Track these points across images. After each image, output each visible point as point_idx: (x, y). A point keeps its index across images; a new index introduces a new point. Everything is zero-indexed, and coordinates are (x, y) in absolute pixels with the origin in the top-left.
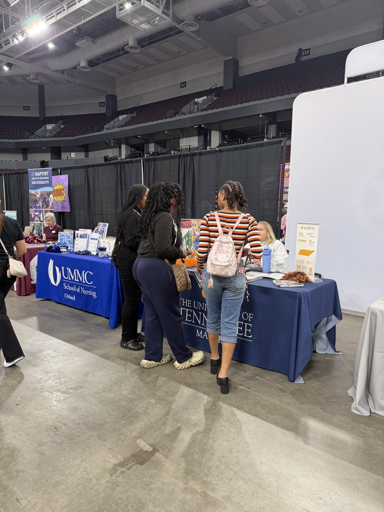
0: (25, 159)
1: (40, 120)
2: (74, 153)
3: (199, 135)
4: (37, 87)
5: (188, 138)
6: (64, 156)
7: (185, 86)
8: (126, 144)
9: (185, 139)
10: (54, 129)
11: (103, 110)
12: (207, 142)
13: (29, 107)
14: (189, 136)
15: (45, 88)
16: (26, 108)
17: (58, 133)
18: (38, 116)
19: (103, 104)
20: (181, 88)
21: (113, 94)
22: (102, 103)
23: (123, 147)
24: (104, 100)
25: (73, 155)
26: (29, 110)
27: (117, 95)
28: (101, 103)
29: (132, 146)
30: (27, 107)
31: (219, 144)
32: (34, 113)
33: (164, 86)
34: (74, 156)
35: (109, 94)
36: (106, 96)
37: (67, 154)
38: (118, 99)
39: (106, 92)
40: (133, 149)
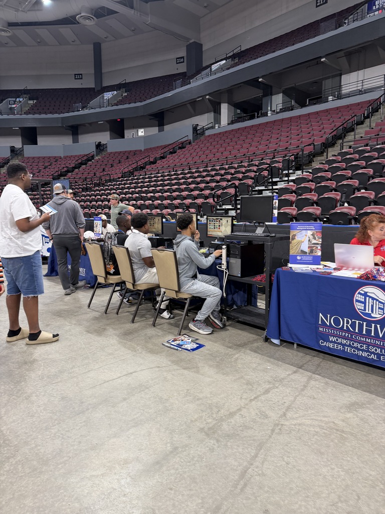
0: (75, 141)
1: (96, 91)
2: (142, 130)
4: (92, 46)
6: (128, 134)
8: (228, 103)
10: (114, 97)
11: (182, 68)
13: (81, 74)
15: (103, 46)
16: (78, 76)
17: (121, 101)
18: (93, 86)
19: (182, 60)
21: (197, 41)
22: (181, 58)
23: (224, 108)
24: (183, 53)
25: (141, 132)
26: (82, 78)
27: (202, 42)
28: (179, 58)
29: (237, 106)
30: (79, 74)
32: (88, 83)
33: (284, 11)
34: (143, 134)
35: (191, 41)
36: (188, 46)
37: (133, 131)
38: (204, 48)
39: (188, 39)
40: (239, 111)
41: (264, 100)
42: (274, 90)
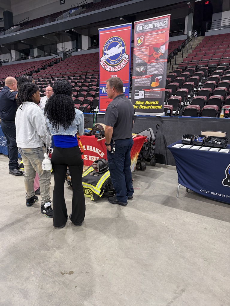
3: (72, 40)
5: (63, 43)
7: (64, 3)
8: (15, 50)
9: (61, 44)
11: (2, 24)
12: (78, 45)
14: (64, 42)
19: (3, 20)
20: (61, 4)
21: (10, 11)
23: (13, 52)
24: (2, 16)
27: (12, 12)
29: (20, 51)
31: (89, 48)
33: (48, 3)
35: (6, 10)
36: (3, 12)
38: (14, 15)
39: (3, 9)
40: (22, 54)
41: (31, 50)
42: (34, 47)
